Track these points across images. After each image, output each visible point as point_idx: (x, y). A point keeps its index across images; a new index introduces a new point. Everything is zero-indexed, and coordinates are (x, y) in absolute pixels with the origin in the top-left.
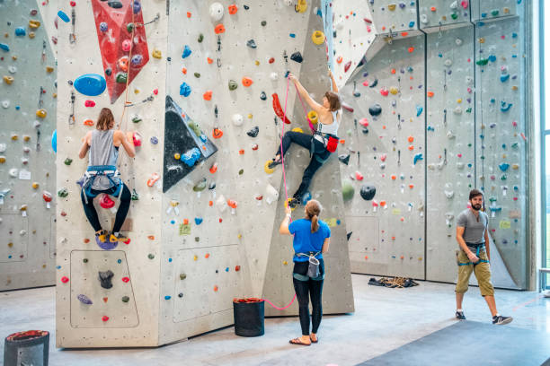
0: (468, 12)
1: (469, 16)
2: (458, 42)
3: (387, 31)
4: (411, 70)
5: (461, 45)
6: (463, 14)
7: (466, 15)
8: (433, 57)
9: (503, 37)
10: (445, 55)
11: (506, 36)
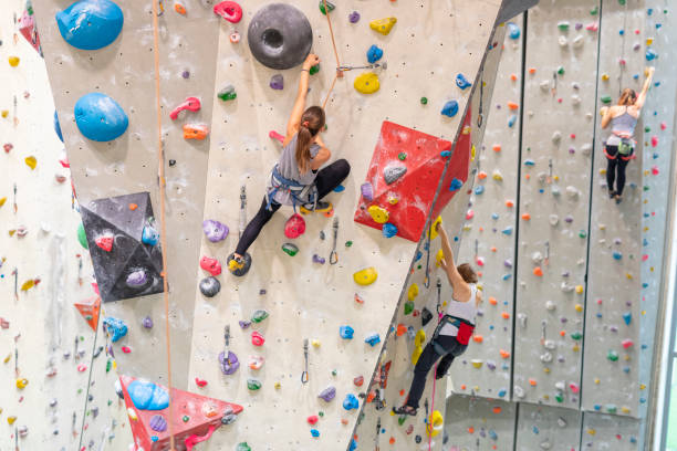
0: (577, 398)
1: (578, 402)
2: (562, 423)
3: (468, 392)
4: (495, 438)
5: (565, 427)
6: (571, 399)
7: (574, 400)
8: (525, 429)
9: (619, 437)
10: (543, 432)
11: (623, 437)
